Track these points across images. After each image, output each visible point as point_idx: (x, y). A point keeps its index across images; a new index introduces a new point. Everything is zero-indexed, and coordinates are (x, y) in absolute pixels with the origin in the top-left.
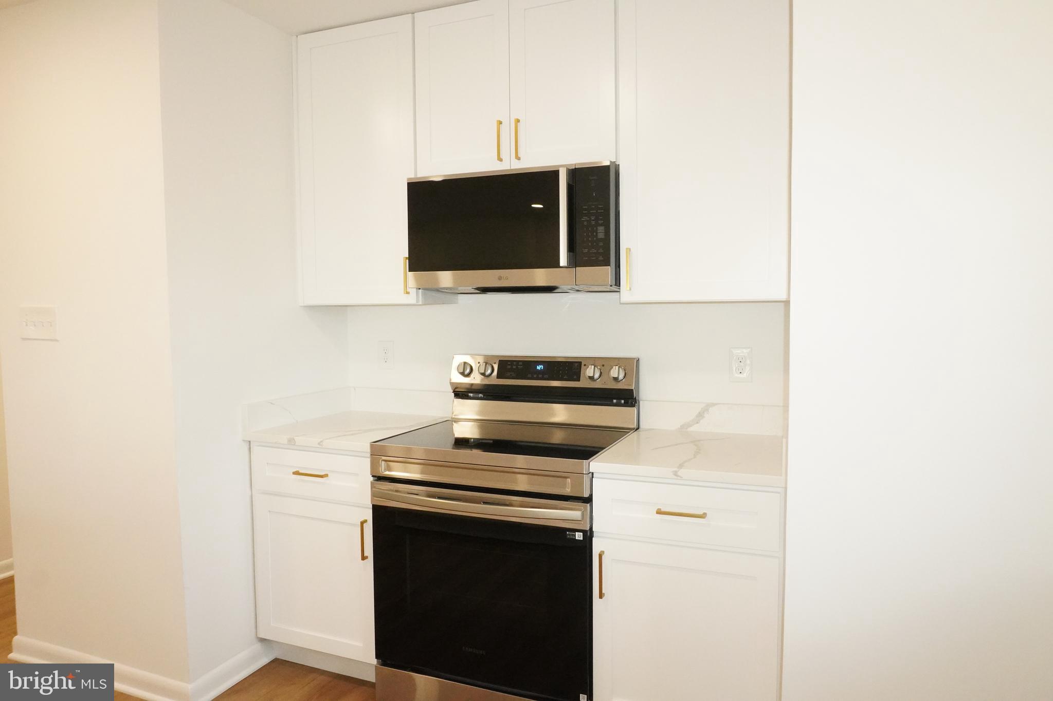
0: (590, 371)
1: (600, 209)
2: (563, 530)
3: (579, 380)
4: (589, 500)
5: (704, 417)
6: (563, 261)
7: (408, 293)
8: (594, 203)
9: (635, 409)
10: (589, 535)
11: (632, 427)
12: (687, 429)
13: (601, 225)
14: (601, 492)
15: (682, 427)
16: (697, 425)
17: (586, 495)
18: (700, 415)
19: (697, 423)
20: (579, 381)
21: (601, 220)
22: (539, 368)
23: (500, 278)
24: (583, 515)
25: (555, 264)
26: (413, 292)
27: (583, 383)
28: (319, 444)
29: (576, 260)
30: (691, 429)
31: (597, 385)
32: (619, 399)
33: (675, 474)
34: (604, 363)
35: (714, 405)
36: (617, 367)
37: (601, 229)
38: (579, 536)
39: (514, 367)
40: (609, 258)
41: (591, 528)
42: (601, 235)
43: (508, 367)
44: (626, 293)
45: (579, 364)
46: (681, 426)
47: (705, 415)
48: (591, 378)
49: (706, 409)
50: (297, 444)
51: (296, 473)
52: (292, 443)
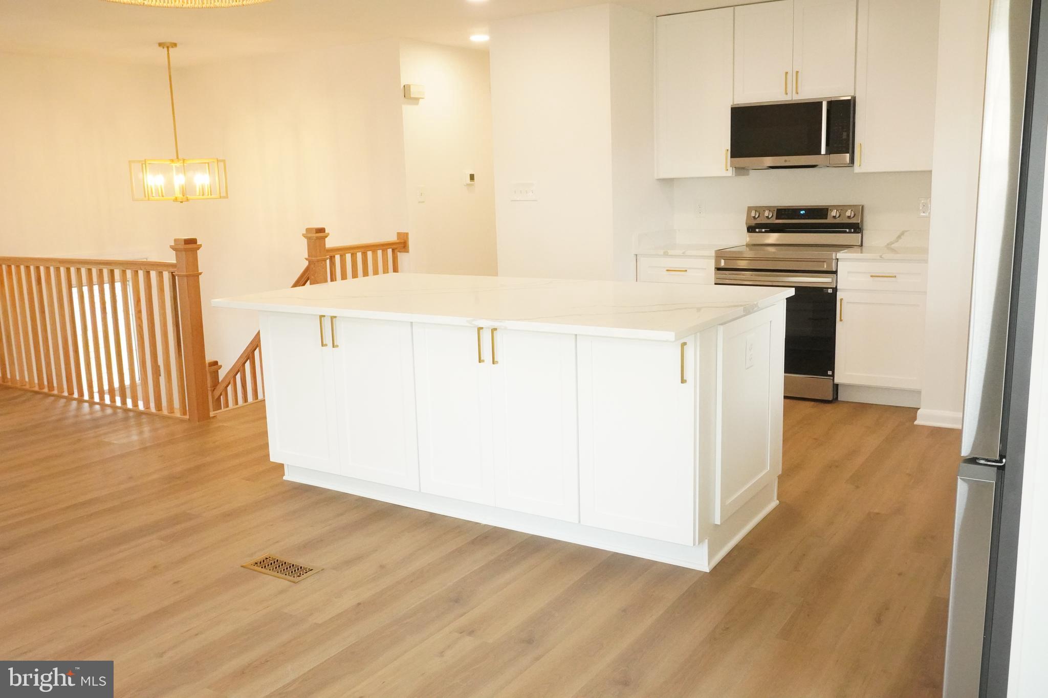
0: (834, 213)
1: (845, 123)
2: (821, 289)
3: (826, 219)
4: (835, 272)
5: (901, 238)
6: (823, 151)
7: (727, 170)
9: (860, 235)
10: (835, 290)
11: (858, 244)
12: (891, 245)
13: (846, 131)
14: (842, 269)
15: (888, 244)
16: (898, 243)
17: (834, 270)
18: (899, 237)
21: (845, 128)
22: (802, 212)
23: (786, 161)
24: (832, 280)
25: (819, 153)
26: (730, 169)
27: (829, 220)
28: (683, 253)
29: (830, 151)
30: (893, 245)
31: (837, 221)
32: (850, 228)
33: (881, 257)
34: (842, 208)
35: (906, 231)
36: (850, 210)
37: (845, 134)
38: (830, 291)
39: (786, 213)
40: (849, 149)
41: (836, 286)
42: (844, 136)
43: (782, 212)
44: (857, 169)
45: (827, 209)
48: (834, 217)
49: (903, 233)
50: (669, 254)
51: (667, 270)
52: (666, 254)
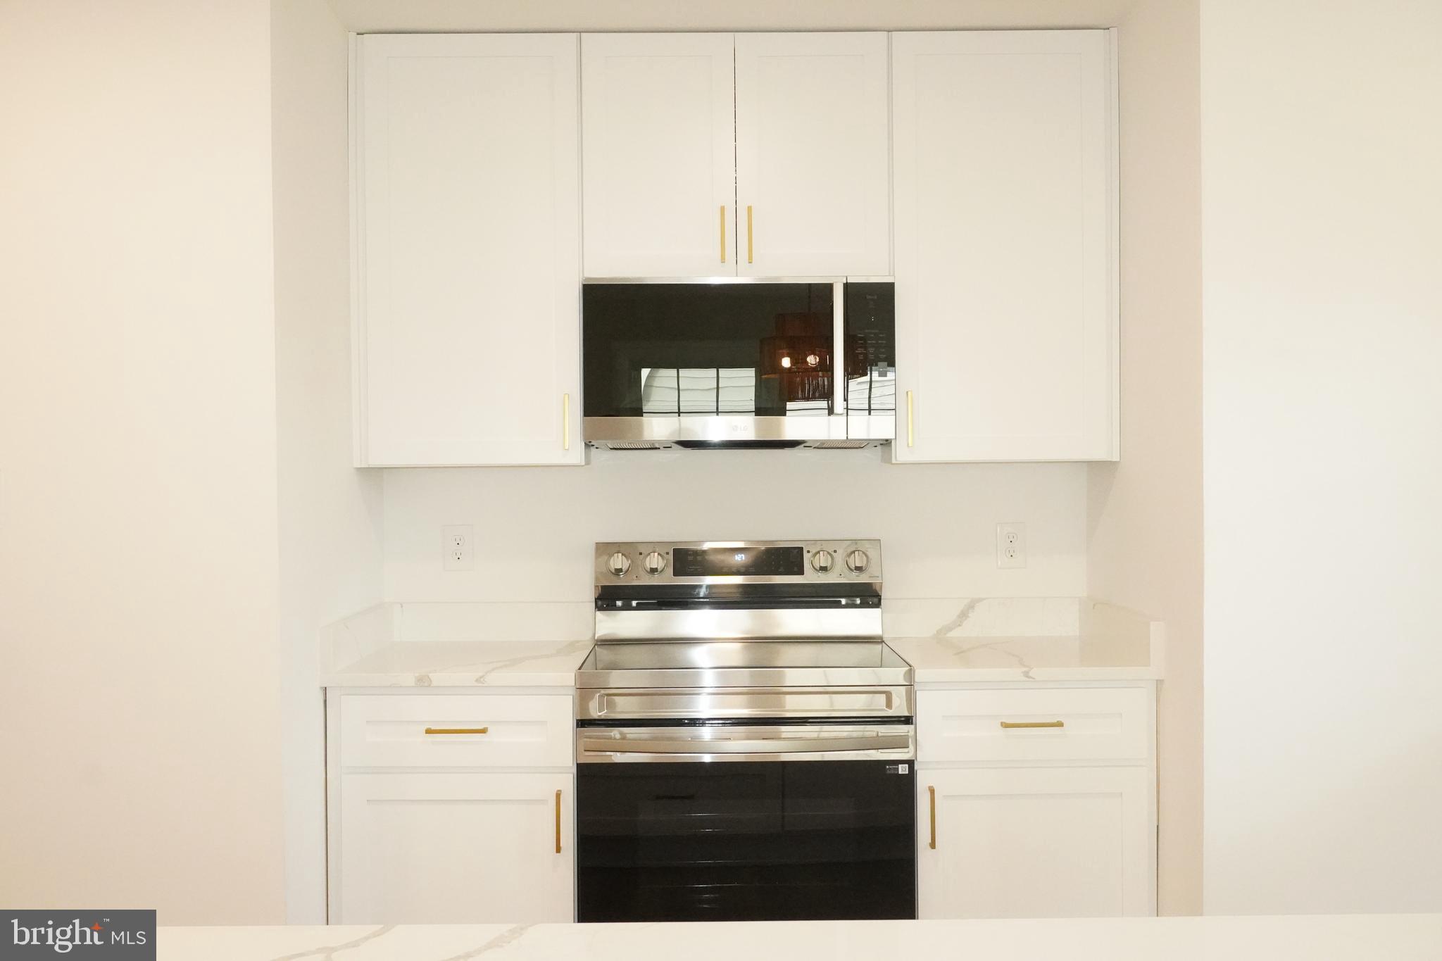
0: (817, 559)
1: (882, 339)
2: (881, 765)
5: (968, 617)
6: (839, 406)
7: (566, 448)
8: (873, 331)
9: (883, 611)
10: (913, 766)
12: (945, 634)
13: (883, 360)
15: (939, 632)
16: (960, 628)
18: (963, 615)
19: (959, 625)
20: (803, 574)
21: (883, 353)
22: (739, 556)
23: (734, 429)
26: (577, 446)
27: (810, 577)
28: (477, 680)
30: (951, 634)
31: (828, 578)
33: (1026, 674)
34: (835, 548)
35: (980, 600)
38: (903, 769)
39: (698, 559)
41: (916, 758)
43: (687, 557)
45: (800, 550)
46: (937, 632)
47: (970, 615)
48: (820, 569)
49: (971, 606)
50: (434, 684)
51: (429, 731)
52: (423, 684)
